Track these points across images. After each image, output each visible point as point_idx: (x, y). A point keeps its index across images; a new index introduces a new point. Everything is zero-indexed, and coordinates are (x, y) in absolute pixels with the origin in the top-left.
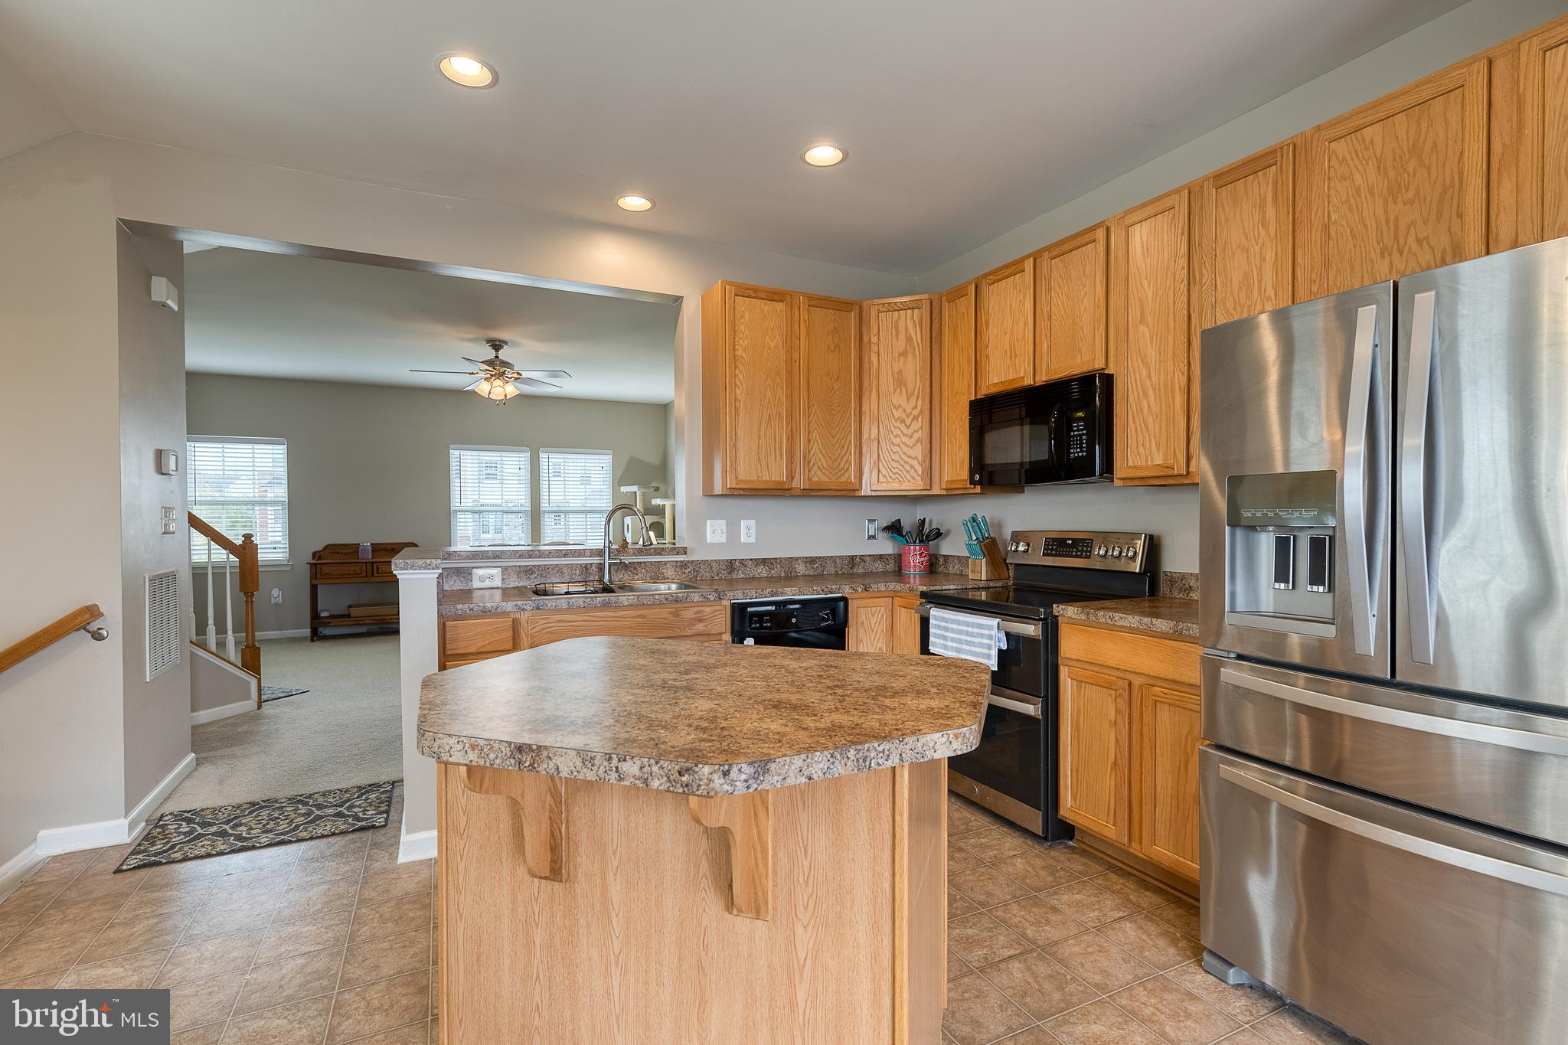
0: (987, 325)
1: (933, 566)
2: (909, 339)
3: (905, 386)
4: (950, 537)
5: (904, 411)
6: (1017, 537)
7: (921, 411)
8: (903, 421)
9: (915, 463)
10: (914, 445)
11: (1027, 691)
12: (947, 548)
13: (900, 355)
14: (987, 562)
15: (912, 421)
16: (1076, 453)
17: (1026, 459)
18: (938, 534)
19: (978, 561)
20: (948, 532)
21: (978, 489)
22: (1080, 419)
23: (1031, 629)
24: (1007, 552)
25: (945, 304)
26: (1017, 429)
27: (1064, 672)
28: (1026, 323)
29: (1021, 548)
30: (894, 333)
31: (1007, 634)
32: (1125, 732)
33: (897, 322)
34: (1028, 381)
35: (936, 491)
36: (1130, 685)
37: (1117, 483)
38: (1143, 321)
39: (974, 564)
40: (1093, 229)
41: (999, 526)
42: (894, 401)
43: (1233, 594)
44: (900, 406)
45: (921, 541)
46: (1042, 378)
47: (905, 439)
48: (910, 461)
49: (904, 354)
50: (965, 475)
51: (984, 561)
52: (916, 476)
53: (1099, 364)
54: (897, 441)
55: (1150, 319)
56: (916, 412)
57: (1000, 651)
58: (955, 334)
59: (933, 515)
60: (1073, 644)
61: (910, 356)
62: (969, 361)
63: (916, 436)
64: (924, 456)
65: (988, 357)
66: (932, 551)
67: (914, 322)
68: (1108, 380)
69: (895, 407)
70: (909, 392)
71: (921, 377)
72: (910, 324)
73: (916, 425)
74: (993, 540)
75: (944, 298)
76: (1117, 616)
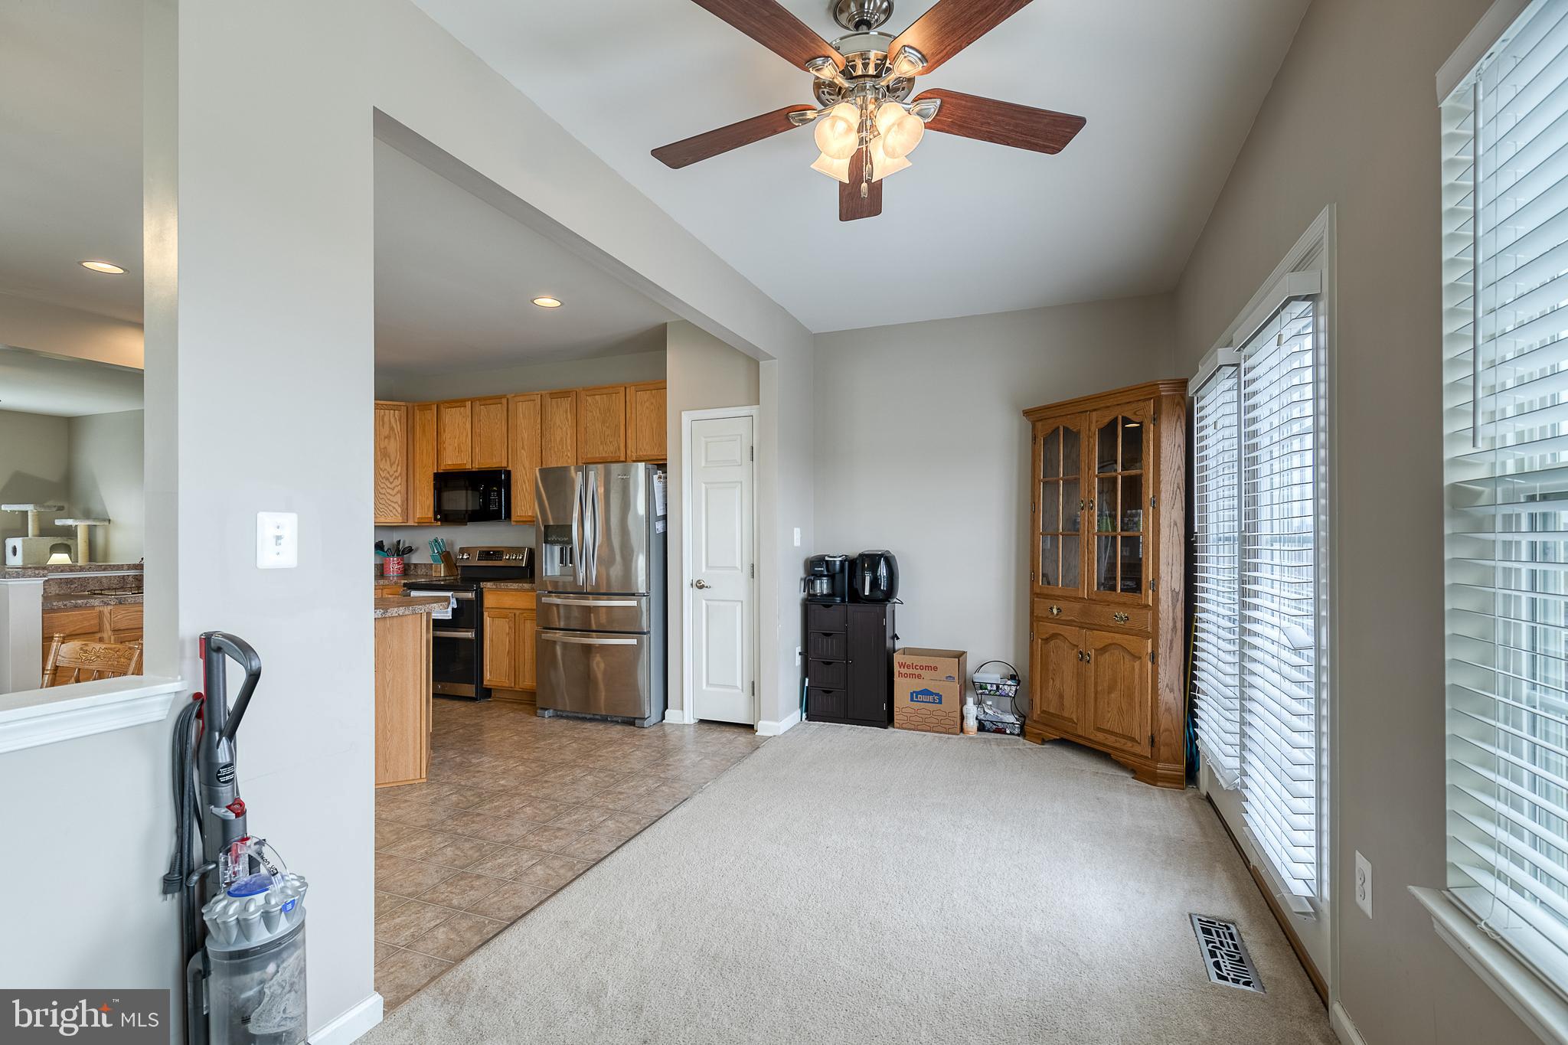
0: (444, 431)
1: (406, 570)
2: (392, 428)
3: (389, 457)
4: (419, 551)
5: (388, 473)
6: (462, 551)
7: (400, 474)
8: (387, 479)
9: (396, 506)
10: (396, 494)
11: (467, 627)
12: (415, 559)
13: (385, 438)
14: (444, 565)
15: (394, 479)
16: (493, 508)
17: (470, 508)
18: (410, 550)
19: (439, 566)
20: (417, 549)
21: (439, 523)
22: (494, 491)
23: (470, 595)
24: (457, 559)
25: (417, 412)
26: (464, 492)
27: (486, 614)
28: (467, 435)
29: (465, 557)
30: (381, 423)
31: (457, 599)
32: (513, 637)
33: (383, 416)
34: (469, 466)
35: (411, 523)
36: (515, 615)
37: (513, 523)
38: (523, 448)
39: (436, 568)
40: (500, 397)
41: (452, 544)
42: (381, 467)
43: (546, 569)
44: (385, 469)
45: (398, 555)
46: (476, 467)
47: (389, 491)
48: (393, 504)
49: (388, 437)
50: (431, 514)
51: (442, 565)
52: (397, 514)
53: (504, 464)
54: (383, 491)
55: (526, 448)
56: (397, 474)
57: (453, 609)
58: (424, 431)
59: (406, 538)
60: (489, 600)
61: (392, 440)
62: (433, 449)
63: (397, 489)
64: (402, 502)
65: (445, 449)
66: (406, 562)
67: (396, 419)
68: (508, 473)
69: (381, 470)
70: (392, 461)
71: (400, 453)
72: (393, 420)
73: (397, 482)
74: (448, 552)
75: (416, 408)
76: (509, 584)
